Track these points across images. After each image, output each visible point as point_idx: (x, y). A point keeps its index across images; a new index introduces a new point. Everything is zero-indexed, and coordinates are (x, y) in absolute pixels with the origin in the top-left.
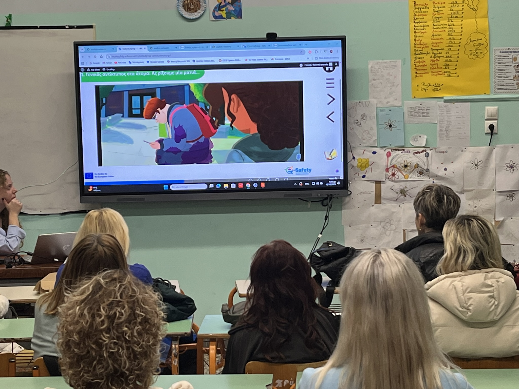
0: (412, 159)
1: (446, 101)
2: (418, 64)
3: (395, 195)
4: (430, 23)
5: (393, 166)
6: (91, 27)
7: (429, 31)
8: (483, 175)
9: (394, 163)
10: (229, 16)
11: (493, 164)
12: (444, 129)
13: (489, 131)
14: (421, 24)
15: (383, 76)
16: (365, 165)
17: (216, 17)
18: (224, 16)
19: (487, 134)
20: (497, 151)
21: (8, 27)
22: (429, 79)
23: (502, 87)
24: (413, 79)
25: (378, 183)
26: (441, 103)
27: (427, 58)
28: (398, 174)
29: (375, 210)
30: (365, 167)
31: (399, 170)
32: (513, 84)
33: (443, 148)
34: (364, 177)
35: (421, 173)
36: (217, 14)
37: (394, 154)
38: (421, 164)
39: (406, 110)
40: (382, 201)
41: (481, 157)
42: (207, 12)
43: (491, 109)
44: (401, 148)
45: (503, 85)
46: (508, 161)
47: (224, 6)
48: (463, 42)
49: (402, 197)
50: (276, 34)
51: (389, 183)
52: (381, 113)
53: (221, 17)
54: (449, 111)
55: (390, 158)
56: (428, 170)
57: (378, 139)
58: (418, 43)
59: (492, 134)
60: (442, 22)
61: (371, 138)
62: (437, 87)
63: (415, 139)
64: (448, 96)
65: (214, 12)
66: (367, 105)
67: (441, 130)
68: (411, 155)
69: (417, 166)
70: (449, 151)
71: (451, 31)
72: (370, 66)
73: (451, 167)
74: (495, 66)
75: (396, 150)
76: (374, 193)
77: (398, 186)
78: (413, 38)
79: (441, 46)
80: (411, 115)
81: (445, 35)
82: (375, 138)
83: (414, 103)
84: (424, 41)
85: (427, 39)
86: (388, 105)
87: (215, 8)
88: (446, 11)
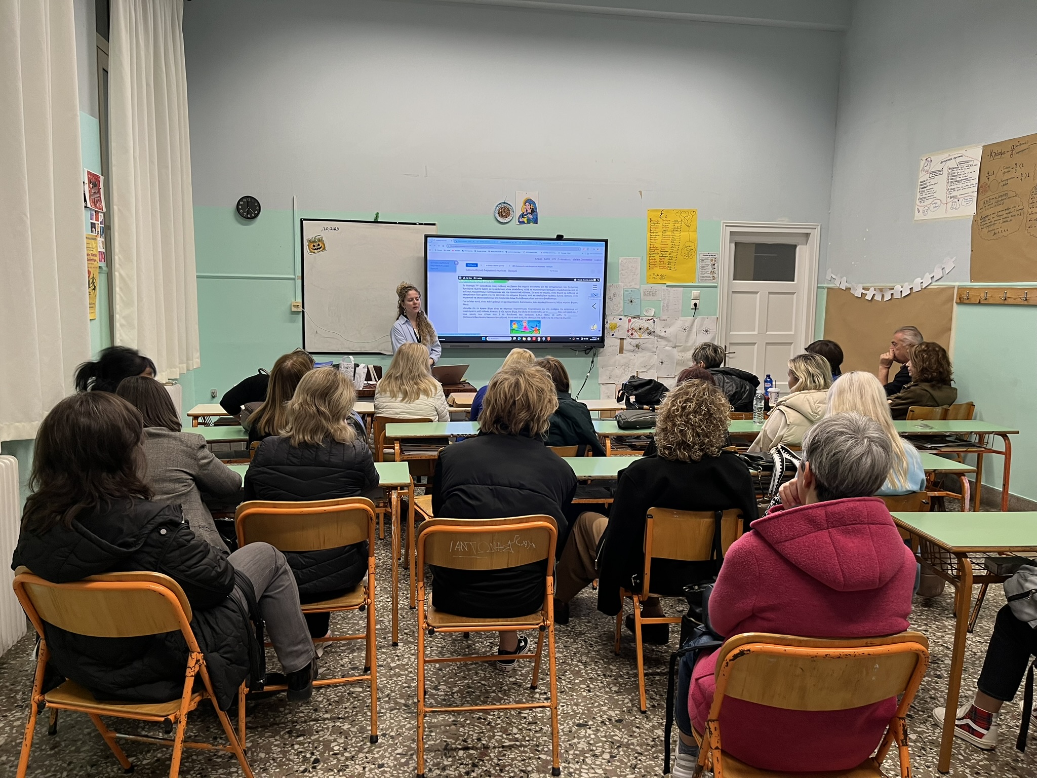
0: (645, 325)
1: (667, 286)
2: (651, 261)
3: (632, 348)
4: (660, 234)
5: (632, 329)
6: (434, 224)
7: (659, 239)
8: (688, 336)
9: (633, 326)
10: (529, 222)
11: (694, 330)
12: (665, 305)
13: (694, 307)
14: (655, 234)
15: (628, 268)
16: (614, 327)
17: (520, 222)
18: (526, 222)
19: (692, 309)
20: (699, 319)
21: (376, 222)
22: (658, 271)
23: (703, 278)
24: (647, 271)
25: (622, 339)
26: (664, 287)
27: (657, 257)
28: (635, 334)
29: (619, 357)
30: (614, 328)
31: (636, 331)
32: (710, 277)
33: (664, 318)
34: (613, 335)
35: (649, 334)
36: (521, 220)
37: (633, 320)
38: (650, 328)
39: (642, 292)
40: (624, 352)
41: (688, 324)
42: (514, 218)
43: (695, 292)
44: (638, 317)
45: (703, 277)
46: (704, 328)
47: (526, 215)
48: (681, 247)
49: (637, 349)
50: (563, 236)
51: (629, 340)
52: (626, 293)
53: (523, 222)
54: (669, 293)
55: (630, 323)
56: (654, 332)
57: (623, 310)
58: (652, 246)
59: (695, 309)
60: (668, 233)
61: (618, 310)
62: (662, 277)
63: (647, 311)
64: (669, 283)
65: (519, 219)
66: (617, 287)
67: (663, 306)
68: (644, 321)
69: (648, 329)
70: (668, 319)
71: (673, 239)
72: (620, 261)
73: (669, 330)
74: (699, 265)
75: (634, 318)
76: (619, 346)
77: (634, 342)
78: (649, 243)
79: (666, 249)
80: (645, 295)
81: (669, 242)
82: (621, 309)
83: (648, 287)
84: (656, 245)
85: (657, 244)
86: (631, 287)
87: (520, 216)
88: (671, 226)
